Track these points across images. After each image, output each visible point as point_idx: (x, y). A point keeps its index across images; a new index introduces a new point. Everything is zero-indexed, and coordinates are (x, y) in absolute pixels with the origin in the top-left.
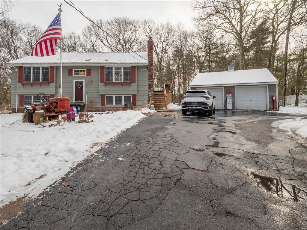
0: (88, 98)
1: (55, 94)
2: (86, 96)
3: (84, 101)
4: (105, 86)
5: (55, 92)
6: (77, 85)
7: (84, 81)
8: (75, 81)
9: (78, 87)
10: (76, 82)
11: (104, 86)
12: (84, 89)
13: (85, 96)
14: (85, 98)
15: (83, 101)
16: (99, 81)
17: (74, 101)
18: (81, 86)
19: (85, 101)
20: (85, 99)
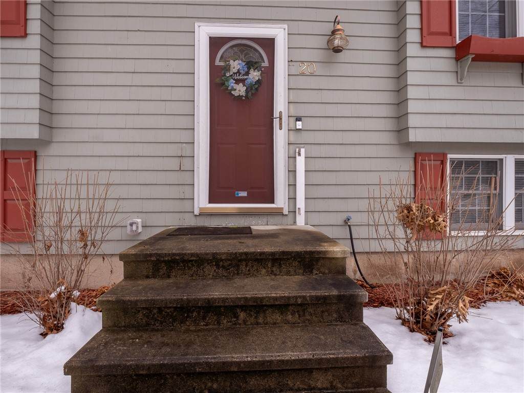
0: (317, 178)
1: (34, 133)
2: (301, 162)
3: (281, 200)
4: (459, 76)
5: (35, 116)
6: (227, 68)
7: (279, 33)
8: (204, 32)
9: (232, 83)
10: (216, 43)
11: (450, 79)
12: (280, 104)
13: (292, 158)
14: (292, 172)
15: (273, 202)
16: (413, 36)
17: (202, 199)
18: (255, 75)
19: (293, 199)
20: (292, 186)
